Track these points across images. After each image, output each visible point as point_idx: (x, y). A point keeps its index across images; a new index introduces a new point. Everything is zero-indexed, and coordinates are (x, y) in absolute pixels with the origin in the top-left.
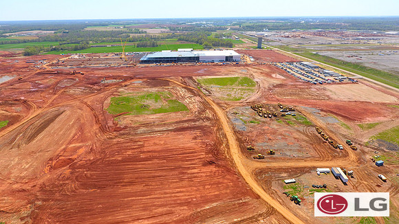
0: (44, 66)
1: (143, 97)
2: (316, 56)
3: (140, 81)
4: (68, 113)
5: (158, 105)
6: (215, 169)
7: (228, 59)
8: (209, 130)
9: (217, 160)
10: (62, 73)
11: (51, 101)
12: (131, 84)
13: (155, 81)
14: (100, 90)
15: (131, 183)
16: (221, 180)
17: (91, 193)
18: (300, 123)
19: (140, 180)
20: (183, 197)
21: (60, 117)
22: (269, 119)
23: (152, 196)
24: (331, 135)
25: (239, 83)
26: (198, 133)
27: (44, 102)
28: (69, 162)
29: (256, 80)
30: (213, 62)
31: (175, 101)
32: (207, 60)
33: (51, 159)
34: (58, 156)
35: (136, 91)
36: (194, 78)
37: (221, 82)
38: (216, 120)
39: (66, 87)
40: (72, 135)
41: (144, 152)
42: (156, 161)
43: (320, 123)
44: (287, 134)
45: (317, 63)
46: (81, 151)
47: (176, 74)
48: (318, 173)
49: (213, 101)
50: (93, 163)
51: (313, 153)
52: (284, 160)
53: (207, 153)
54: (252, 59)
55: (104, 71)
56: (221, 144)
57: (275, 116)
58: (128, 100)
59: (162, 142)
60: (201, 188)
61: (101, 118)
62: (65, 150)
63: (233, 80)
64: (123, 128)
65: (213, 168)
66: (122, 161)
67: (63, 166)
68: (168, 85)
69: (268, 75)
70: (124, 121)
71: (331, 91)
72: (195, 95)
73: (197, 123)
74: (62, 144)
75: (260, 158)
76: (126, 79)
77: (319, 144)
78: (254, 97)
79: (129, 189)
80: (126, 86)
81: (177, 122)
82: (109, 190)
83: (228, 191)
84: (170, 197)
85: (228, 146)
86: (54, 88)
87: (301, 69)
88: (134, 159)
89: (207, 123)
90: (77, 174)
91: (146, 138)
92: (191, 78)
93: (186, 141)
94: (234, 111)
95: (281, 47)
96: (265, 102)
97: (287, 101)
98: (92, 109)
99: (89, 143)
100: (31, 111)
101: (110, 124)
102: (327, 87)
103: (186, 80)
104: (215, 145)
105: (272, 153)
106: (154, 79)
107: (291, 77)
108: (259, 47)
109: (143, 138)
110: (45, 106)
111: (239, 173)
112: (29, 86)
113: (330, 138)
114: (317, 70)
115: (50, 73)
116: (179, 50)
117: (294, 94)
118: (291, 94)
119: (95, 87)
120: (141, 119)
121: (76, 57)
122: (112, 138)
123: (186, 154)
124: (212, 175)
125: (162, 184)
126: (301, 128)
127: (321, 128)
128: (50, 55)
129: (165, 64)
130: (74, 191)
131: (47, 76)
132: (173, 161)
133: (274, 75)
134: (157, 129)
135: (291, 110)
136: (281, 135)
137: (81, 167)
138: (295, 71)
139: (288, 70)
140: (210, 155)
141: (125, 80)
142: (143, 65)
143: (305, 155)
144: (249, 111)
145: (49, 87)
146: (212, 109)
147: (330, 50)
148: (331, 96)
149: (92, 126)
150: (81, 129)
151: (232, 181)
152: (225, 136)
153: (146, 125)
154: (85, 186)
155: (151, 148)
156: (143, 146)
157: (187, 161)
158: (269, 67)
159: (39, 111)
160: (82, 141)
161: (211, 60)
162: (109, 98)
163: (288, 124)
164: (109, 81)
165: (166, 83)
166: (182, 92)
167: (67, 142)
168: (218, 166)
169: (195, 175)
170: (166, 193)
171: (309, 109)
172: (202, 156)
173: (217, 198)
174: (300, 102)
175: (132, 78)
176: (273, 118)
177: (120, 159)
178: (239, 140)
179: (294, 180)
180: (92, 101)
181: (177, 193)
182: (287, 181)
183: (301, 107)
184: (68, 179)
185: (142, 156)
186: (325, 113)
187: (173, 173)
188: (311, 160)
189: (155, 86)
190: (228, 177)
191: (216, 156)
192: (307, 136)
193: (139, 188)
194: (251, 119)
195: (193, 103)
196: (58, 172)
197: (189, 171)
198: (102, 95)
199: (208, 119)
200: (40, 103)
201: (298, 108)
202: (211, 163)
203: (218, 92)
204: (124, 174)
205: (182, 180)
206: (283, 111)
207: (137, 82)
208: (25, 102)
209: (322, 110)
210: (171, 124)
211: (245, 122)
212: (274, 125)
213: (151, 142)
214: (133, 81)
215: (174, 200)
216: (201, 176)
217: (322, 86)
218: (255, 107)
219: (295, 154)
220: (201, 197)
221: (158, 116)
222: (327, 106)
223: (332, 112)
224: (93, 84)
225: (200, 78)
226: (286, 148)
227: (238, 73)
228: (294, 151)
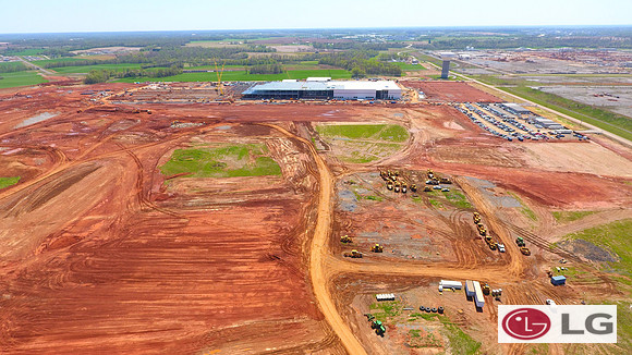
0: (104, 99)
1: (221, 152)
2: (534, 94)
3: (229, 126)
4: (104, 169)
5: (240, 164)
6: (274, 268)
7: (380, 94)
8: (295, 206)
9: (285, 254)
10: (121, 111)
11: (88, 151)
12: (214, 130)
13: (253, 127)
14: (163, 138)
15: (143, 279)
16: (275, 286)
17: (82, 288)
18: (451, 205)
19: (157, 276)
20: (206, 306)
21: (91, 175)
22: (400, 194)
23: (163, 301)
24: (495, 226)
25: (382, 135)
26: (277, 210)
27: (79, 153)
28: (74, 243)
29: (412, 130)
30: (355, 99)
31: (269, 159)
32: (345, 96)
33: (51, 236)
34: (64, 231)
35: (221, 143)
36: (313, 124)
37: (353, 132)
38: (314, 194)
39: (118, 132)
40: (95, 202)
41: (183, 234)
42: (194, 249)
43: (487, 205)
44: (419, 220)
45: (532, 105)
46: (98, 226)
47: (285, 117)
48: (441, 287)
49: (325, 162)
50: (104, 245)
51: (449, 254)
52: (392, 262)
53: (274, 243)
54: (422, 97)
55: (181, 110)
56: (303, 230)
57: (414, 190)
58: (198, 154)
59: (215, 222)
60: (240, 295)
61: (146, 179)
62: (75, 224)
63: (372, 130)
64: (172, 197)
65: (272, 267)
66: (146, 246)
67: (63, 247)
68: (268, 134)
69: (438, 123)
70: (174, 187)
71: (533, 153)
72: (302, 151)
73: (284, 195)
74: (75, 215)
75: (355, 256)
76: (209, 122)
77: (467, 241)
78: (394, 157)
79: (136, 287)
80: (204, 133)
81: (253, 192)
82: (107, 287)
83: (279, 304)
84: (188, 305)
85: (312, 233)
86: (101, 133)
87: (497, 114)
88: (165, 244)
89: (299, 196)
90: (74, 260)
91: (196, 213)
92: (307, 124)
93: (253, 222)
94: (351, 179)
95: (482, 77)
96: (409, 166)
97: (445, 166)
98: (140, 166)
99: (114, 215)
100: (56, 165)
101: (156, 189)
102: (529, 146)
103: (300, 126)
104: (293, 230)
105: (377, 250)
106: (250, 123)
107: (477, 130)
108: (444, 77)
109: (189, 213)
110: (78, 158)
111: (309, 278)
112: (69, 129)
113: (492, 232)
114: (524, 117)
115: (106, 110)
116: (309, 79)
117: (465, 156)
118: (459, 156)
119: (158, 133)
120: (203, 185)
121: (154, 87)
122: (147, 211)
123: (242, 241)
124: (268, 276)
125: (186, 284)
126: (448, 213)
127: (483, 214)
128: (118, 83)
129: (278, 102)
130: (59, 284)
131: (99, 114)
132: (218, 251)
133: (446, 124)
134: (218, 201)
135: (445, 182)
136: (409, 221)
137: (88, 249)
138: (486, 119)
139: (474, 115)
140: (278, 246)
141: (207, 125)
142: (244, 102)
143: (432, 256)
144: (373, 180)
145: (95, 130)
146: (317, 175)
147: (566, 84)
148: (528, 163)
149: (128, 191)
150: (111, 195)
151: (292, 289)
152: (315, 217)
153: (205, 193)
154: (78, 278)
155: (195, 230)
156: (185, 225)
157: (239, 252)
158: (445, 109)
159: (67, 165)
160: (104, 213)
161: (353, 96)
162: (172, 151)
163: (429, 205)
164: (183, 125)
165: (266, 130)
166: (284, 145)
167: (84, 212)
168: (282, 264)
169: (240, 274)
170: (184, 299)
172: (265, 247)
173: (257, 312)
174: (468, 170)
175: (218, 122)
176: (409, 193)
177: (143, 242)
178: (335, 226)
179: (392, 296)
180: (146, 155)
181: (201, 299)
182: (379, 297)
183: (465, 178)
184: (60, 266)
185: (178, 240)
186: (502, 190)
187: (210, 269)
188: (439, 267)
189: (247, 134)
190: (289, 282)
191: (287, 251)
192: (453, 226)
193: (149, 287)
194: (371, 193)
195: (292, 162)
196: (51, 255)
197: (233, 269)
198: (163, 146)
199: (303, 189)
200: (73, 153)
201: (459, 180)
202: (273, 258)
203: (340, 148)
204: (138, 264)
205: (217, 280)
206: (430, 183)
207: (223, 128)
208: (54, 150)
209: (499, 185)
210: (243, 194)
211: (360, 197)
212: (405, 205)
213: (200, 221)
214: (216, 126)
215: (191, 310)
216: (249, 278)
217: (522, 144)
218: (387, 175)
219: (416, 255)
220: (233, 309)
221: (231, 181)
222: (512, 178)
223: (516, 189)
224: (159, 127)
225: (322, 124)
226: (405, 243)
227: (386, 118)
228: (418, 248)
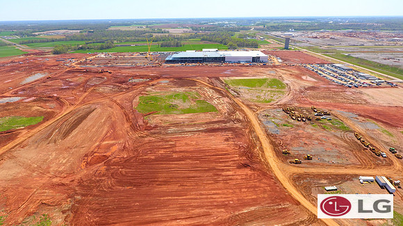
0: (73, 64)
1: (170, 97)
2: (348, 58)
3: (167, 81)
4: (99, 110)
5: (187, 105)
6: (250, 172)
7: (255, 60)
8: (241, 132)
9: (252, 163)
10: (90, 72)
11: (82, 98)
12: (158, 83)
13: (181, 81)
14: (128, 89)
15: (166, 183)
16: (257, 184)
17: (127, 190)
18: (337, 128)
19: (174, 180)
20: (219, 199)
21: (92, 114)
22: (302, 123)
23: (188, 197)
24: (372, 142)
25: (268, 85)
26: (229, 134)
27: (76, 100)
28: (104, 159)
29: (286, 82)
30: (239, 62)
31: (204, 102)
32: (233, 61)
33: (86, 155)
34: (93, 152)
35: (162, 90)
36: (221, 78)
37: (249, 83)
38: (248, 123)
39: (95, 85)
40: (104, 132)
41: (176, 152)
42: (189, 161)
43: (359, 128)
44: (324, 139)
45: (351, 66)
46: (115, 148)
47: (202, 75)
48: (361, 181)
49: (243, 103)
50: (127, 160)
51: (353, 160)
52: (323, 166)
53: (240, 156)
54: (280, 61)
55: (130, 70)
56: (254, 147)
57: (309, 120)
58: (155, 99)
59: (194, 143)
60: (237, 190)
61: (131, 116)
62: (98, 147)
63: (261, 82)
64: (154, 128)
65: (248, 171)
66: (155, 160)
67: (99, 163)
68: (195, 85)
69: (298, 77)
70: (153, 121)
71: (368, 95)
72: (223, 96)
73: (228, 125)
74: (96, 141)
75: (297, 163)
76: (153, 78)
77: (360, 151)
78: (285, 99)
79: (164, 188)
80: (153, 85)
81: (207, 123)
82: (144, 188)
83: (266, 196)
84: (207, 198)
85: (261, 149)
86: (84, 86)
87: (333, 71)
88: (167, 159)
89: (238, 125)
90: (112, 171)
91: (177, 137)
92: (217, 79)
93: (217, 142)
94: (266, 113)
95: (309, 48)
96: (297, 104)
97: (321, 104)
98: (122, 108)
99: (122, 141)
100: (64, 108)
101: (140, 122)
102: (364, 90)
103: (213, 80)
104: (248, 147)
105: (309, 158)
106: (180, 79)
107: (324, 80)
108: (286, 48)
109: (174, 138)
110: (77, 103)
111: (276, 177)
112: (60, 84)
113: (371, 145)
114: (351, 72)
115: (79, 71)
116: (204, 50)
117: (328, 98)
118: (324, 98)
119: (123, 86)
120: (170, 119)
121: (103, 56)
122: (143, 137)
123: (219, 156)
124: (248, 178)
125: (197, 185)
126: (339, 133)
127: (360, 134)
128: (77, 54)
129: (190, 65)
130: (109, 188)
131: (76, 74)
132: (207, 163)
133: (304, 77)
134: (187, 129)
135: (326, 114)
136: (317, 139)
137: (116, 164)
138: (327, 73)
139: (320, 72)
140: (244, 158)
141: (152, 80)
142: (168, 65)
143: (344, 161)
144: (281, 114)
145: (79, 85)
146: (242, 111)
147: (364, 52)
148: (369, 101)
149: (123, 124)
150: (113, 126)
151: (269, 185)
152: (258, 139)
153: (176, 125)
154: (120, 183)
155: (183, 148)
156: (174, 146)
157: (220, 162)
158: (298, 68)
159: (72, 108)
160: (114, 139)
161: (237, 61)
162: (138, 97)
163: (324, 128)
164: (136, 80)
165: (193, 83)
166: (210, 92)
167: (101, 138)
168: (254, 169)
169: (230, 177)
170: (202, 194)
171: (346, 114)
172: (236, 159)
173: (255, 202)
174: (335, 106)
175: (158, 78)
176: (307, 121)
177: (153, 157)
178: (272, 143)
179: (335, 188)
180: (121, 100)
181: (214, 194)
182: (328, 188)
183: (336, 111)
184: (104, 175)
185: (175, 156)
186: (363, 119)
187: (208, 174)
188: (352, 168)
189: (182, 86)
190: (264, 181)
191: (250, 159)
192: (346, 141)
193: (174, 188)
194: (283, 122)
195: (223, 104)
196: (95, 168)
197: (224, 173)
198: (130, 94)
199: (239, 121)
200: (72, 100)
201: (333, 112)
202: (245, 166)
203: (247, 94)
204: (158, 173)
205: (217, 182)
206: (317, 115)
207: (164, 82)
208: (58, 99)
209: (360, 115)
210: (201, 125)
211: (278, 125)
212: (310, 129)
213: (183, 142)
214: (159, 81)
215: (211, 202)
216: (237, 179)
217: (358, 90)
218: (287, 110)
219: (334, 161)
220: (238, 200)
221: (187, 116)
222: (364, 111)
223: (371, 117)
224: (121, 82)
225: (227, 79)
226: (324, 153)
227: (266, 74)
228: (333, 157)
